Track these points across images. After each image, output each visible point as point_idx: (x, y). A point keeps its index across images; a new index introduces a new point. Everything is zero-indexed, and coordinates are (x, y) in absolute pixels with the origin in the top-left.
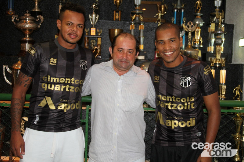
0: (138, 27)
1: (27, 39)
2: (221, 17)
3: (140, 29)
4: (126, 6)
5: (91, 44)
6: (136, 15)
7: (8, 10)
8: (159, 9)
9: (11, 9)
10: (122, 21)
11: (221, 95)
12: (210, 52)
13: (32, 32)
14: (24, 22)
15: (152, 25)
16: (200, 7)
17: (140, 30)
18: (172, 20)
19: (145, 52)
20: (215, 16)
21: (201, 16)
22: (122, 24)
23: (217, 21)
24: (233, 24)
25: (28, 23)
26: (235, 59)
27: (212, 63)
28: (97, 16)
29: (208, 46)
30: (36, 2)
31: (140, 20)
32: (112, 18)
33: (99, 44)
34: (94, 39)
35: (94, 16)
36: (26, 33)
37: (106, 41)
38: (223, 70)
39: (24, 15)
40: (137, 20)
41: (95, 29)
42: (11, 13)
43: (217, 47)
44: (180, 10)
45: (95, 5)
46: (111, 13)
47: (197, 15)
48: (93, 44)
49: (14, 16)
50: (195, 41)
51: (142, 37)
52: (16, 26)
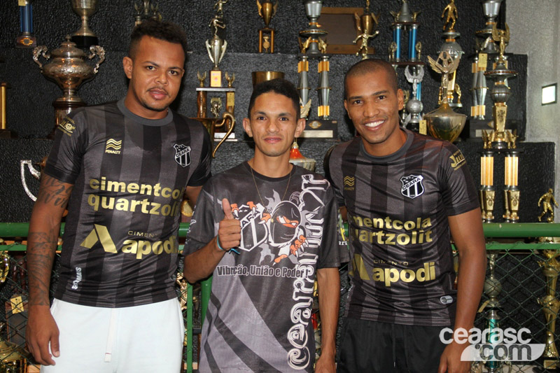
0: (316, 66)
1: (69, 101)
2: (504, 40)
3: (320, 70)
4: (283, 20)
5: (212, 106)
6: (312, 39)
7: (22, 34)
8: (358, 24)
9: (27, 33)
10: (279, 53)
11: (508, 212)
12: (478, 116)
13: (80, 82)
14: (62, 61)
15: (346, 60)
16: (453, 17)
17: (322, 72)
18: (392, 49)
19: (334, 122)
20: (488, 35)
21: (457, 38)
22: (280, 61)
23: (490, 48)
24: (525, 54)
25: (71, 64)
26: (532, 131)
27: (488, 141)
28: (223, 44)
29: (473, 105)
30: (83, 15)
31: (321, 51)
32: (254, 47)
33: (231, 107)
34: (218, 94)
35: (217, 43)
36: (67, 86)
37: (243, 98)
38: (511, 156)
39: (61, 46)
40: (314, 51)
41: (220, 72)
42: (27, 42)
43: (498, 106)
44: (409, 25)
45: (218, 19)
46: (250, 36)
47: (447, 37)
48: (217, 107)
49: (40, 49)
51: (327, 89)
52: (44, 72)
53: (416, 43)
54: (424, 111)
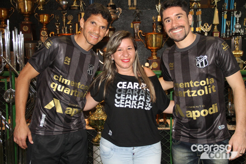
6: (195, 3)
17: (199, 15)
18: (224, 6)
35: (160, 5)
40: (195, 7)
48: (160, 29)
51: (200, 21)
53: (234, 3)
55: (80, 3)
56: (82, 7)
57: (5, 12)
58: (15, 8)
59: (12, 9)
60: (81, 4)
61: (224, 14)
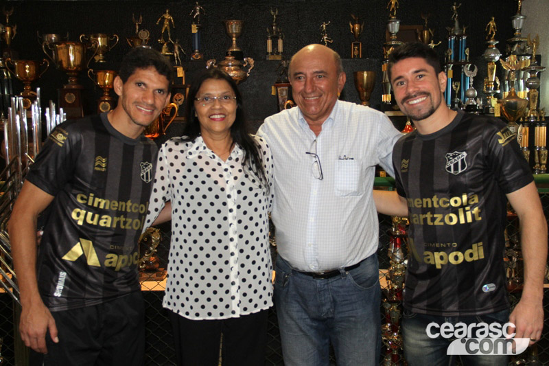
14: (226, 69)
16: (493, 30)
18: (448, 53)
20: (515, 43)
22: (368, 64)
23: (518, 51)
24: (539, 54)
25: (232, 71)
32: (349, 55)
39: (225, 59)
44: (459, 37)
47: (489, 44)
49: (211, 61)
50: (488, 83)
53: (465, 48)
54: (478, 96)
55: (174, 48)
56: (177, 57)
57: (33, 68)
58: (50, 60)
59: (46, 62)
60: (177, 51)
61: (447, 70)
